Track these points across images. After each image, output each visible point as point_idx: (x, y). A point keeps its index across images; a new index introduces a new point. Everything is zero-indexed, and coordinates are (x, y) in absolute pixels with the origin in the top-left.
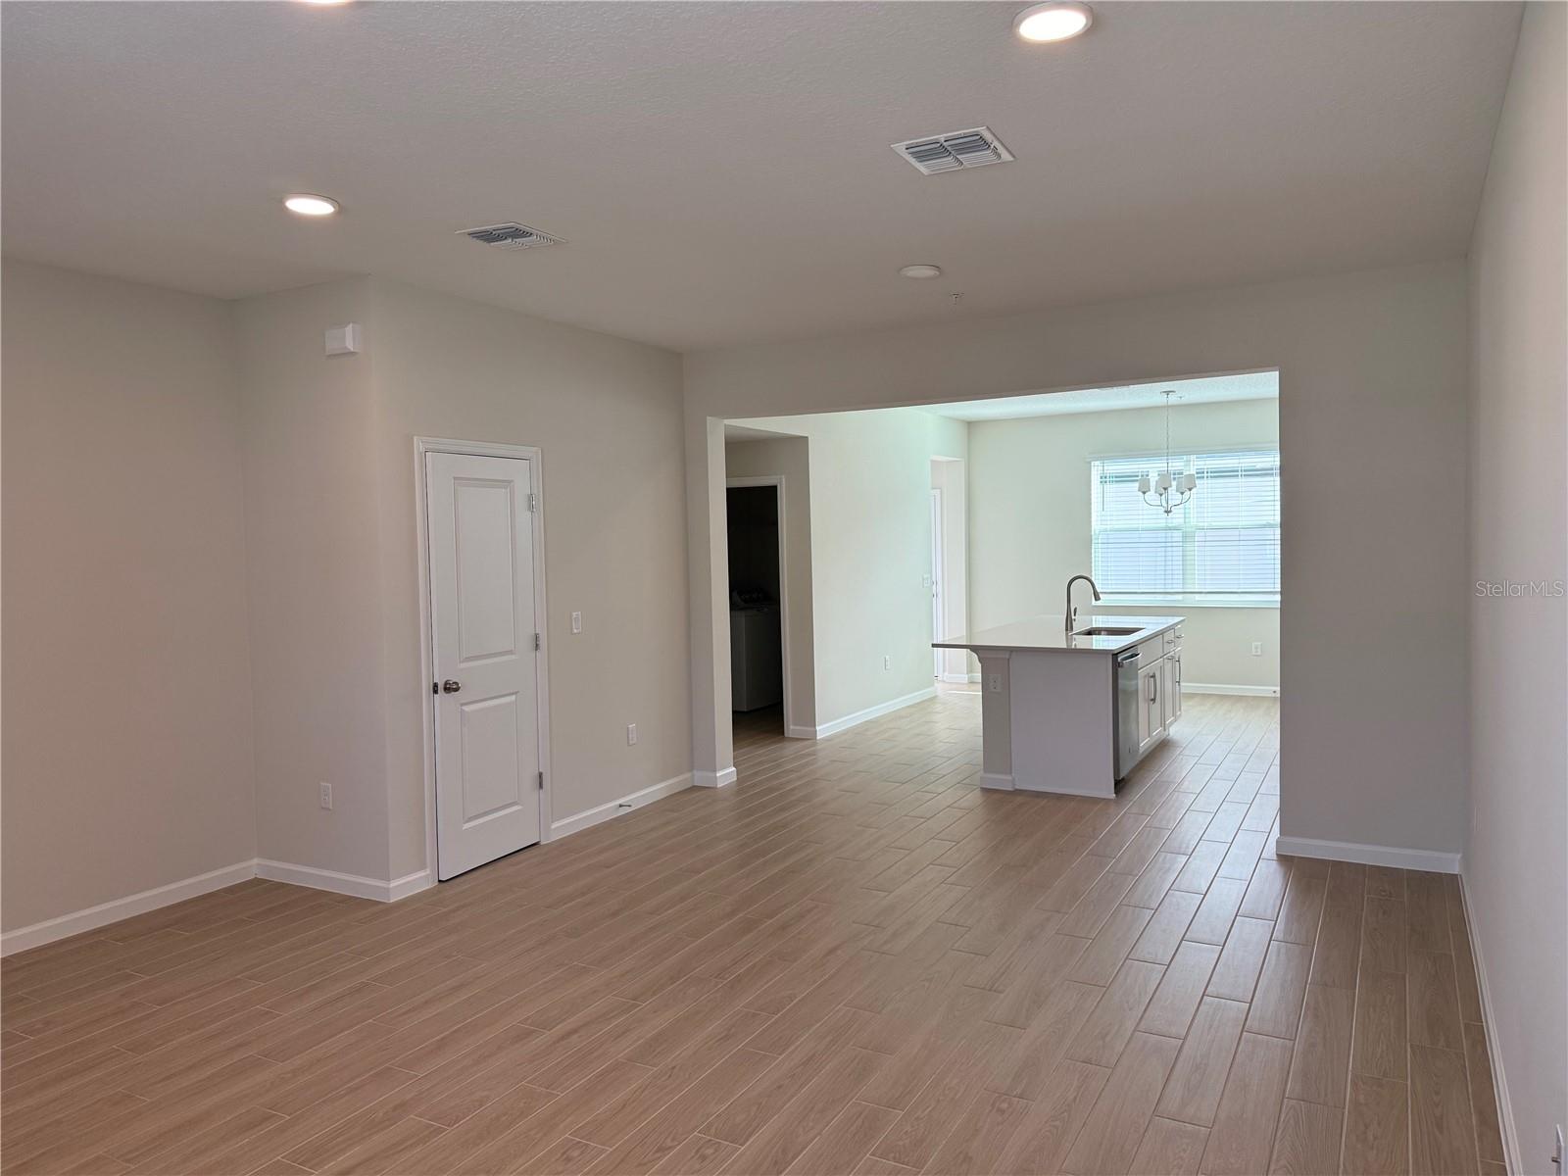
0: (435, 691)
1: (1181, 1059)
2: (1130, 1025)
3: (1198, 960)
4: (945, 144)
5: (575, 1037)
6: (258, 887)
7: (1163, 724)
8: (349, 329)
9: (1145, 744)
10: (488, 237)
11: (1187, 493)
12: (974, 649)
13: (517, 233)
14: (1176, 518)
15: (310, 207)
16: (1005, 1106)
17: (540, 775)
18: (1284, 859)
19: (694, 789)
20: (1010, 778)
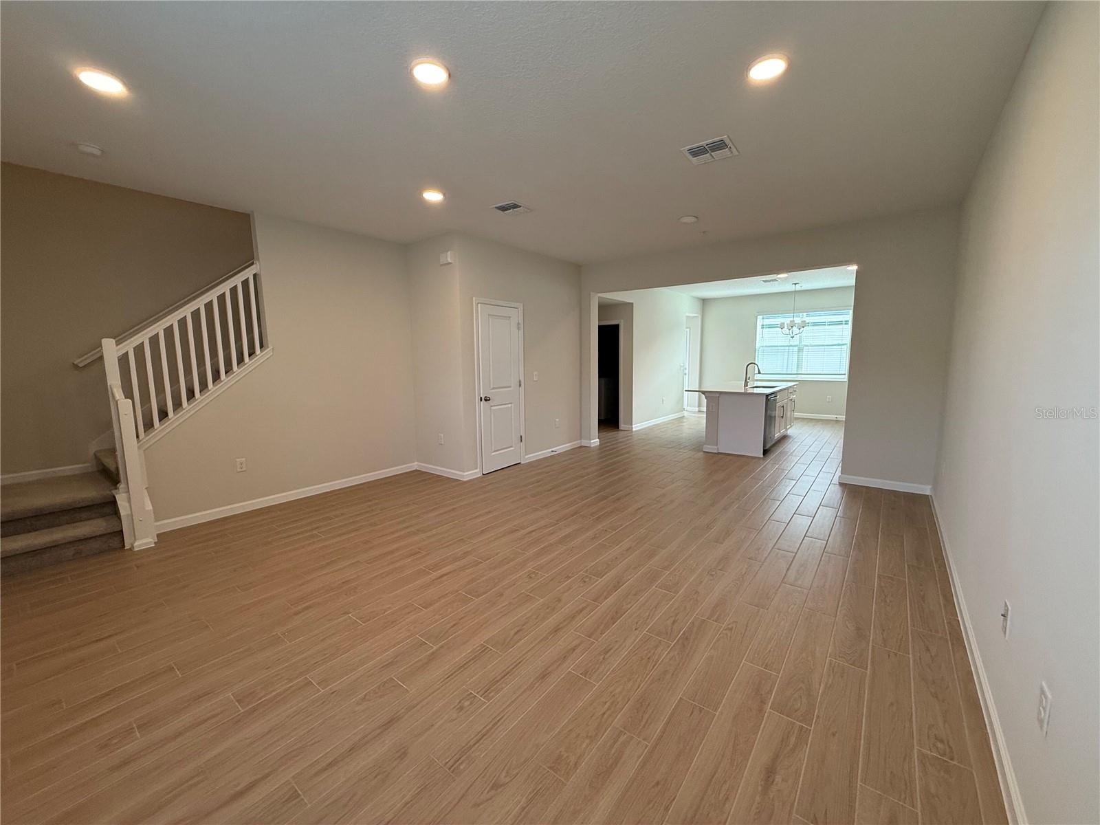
0: (481, 400)
1: (794, 562)
2: (771, 545)
3: (802, 523)
4: (706, 147)
5: (534, 533)
6: (417, 473)
7: (786, 428)
8: (449, 253)
9: (777, 435)
10: (503, 209)
11: (802, 329)
12: (704, 393)
13: (515, 206)
14: (796, 341)
15: (433, 196)
16: (713, 573)
17: (521, 437)
18: (841, 484)
19: (581, 447)
20: (716, 447)
